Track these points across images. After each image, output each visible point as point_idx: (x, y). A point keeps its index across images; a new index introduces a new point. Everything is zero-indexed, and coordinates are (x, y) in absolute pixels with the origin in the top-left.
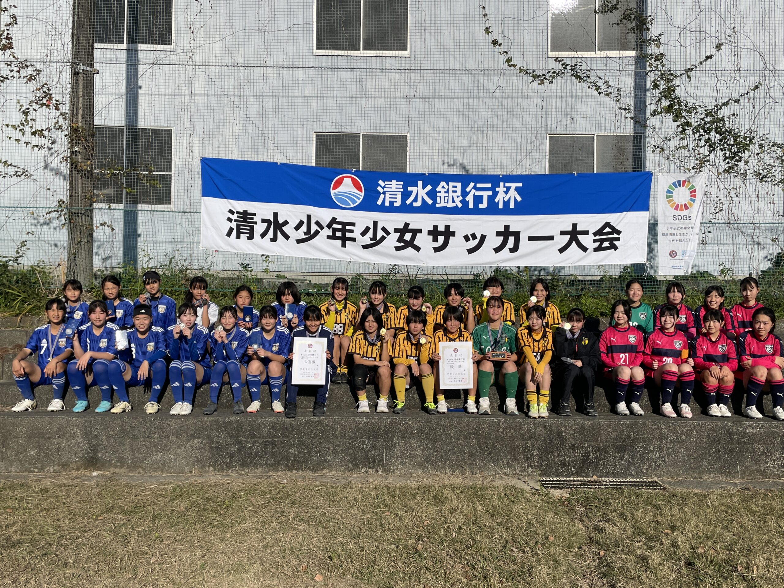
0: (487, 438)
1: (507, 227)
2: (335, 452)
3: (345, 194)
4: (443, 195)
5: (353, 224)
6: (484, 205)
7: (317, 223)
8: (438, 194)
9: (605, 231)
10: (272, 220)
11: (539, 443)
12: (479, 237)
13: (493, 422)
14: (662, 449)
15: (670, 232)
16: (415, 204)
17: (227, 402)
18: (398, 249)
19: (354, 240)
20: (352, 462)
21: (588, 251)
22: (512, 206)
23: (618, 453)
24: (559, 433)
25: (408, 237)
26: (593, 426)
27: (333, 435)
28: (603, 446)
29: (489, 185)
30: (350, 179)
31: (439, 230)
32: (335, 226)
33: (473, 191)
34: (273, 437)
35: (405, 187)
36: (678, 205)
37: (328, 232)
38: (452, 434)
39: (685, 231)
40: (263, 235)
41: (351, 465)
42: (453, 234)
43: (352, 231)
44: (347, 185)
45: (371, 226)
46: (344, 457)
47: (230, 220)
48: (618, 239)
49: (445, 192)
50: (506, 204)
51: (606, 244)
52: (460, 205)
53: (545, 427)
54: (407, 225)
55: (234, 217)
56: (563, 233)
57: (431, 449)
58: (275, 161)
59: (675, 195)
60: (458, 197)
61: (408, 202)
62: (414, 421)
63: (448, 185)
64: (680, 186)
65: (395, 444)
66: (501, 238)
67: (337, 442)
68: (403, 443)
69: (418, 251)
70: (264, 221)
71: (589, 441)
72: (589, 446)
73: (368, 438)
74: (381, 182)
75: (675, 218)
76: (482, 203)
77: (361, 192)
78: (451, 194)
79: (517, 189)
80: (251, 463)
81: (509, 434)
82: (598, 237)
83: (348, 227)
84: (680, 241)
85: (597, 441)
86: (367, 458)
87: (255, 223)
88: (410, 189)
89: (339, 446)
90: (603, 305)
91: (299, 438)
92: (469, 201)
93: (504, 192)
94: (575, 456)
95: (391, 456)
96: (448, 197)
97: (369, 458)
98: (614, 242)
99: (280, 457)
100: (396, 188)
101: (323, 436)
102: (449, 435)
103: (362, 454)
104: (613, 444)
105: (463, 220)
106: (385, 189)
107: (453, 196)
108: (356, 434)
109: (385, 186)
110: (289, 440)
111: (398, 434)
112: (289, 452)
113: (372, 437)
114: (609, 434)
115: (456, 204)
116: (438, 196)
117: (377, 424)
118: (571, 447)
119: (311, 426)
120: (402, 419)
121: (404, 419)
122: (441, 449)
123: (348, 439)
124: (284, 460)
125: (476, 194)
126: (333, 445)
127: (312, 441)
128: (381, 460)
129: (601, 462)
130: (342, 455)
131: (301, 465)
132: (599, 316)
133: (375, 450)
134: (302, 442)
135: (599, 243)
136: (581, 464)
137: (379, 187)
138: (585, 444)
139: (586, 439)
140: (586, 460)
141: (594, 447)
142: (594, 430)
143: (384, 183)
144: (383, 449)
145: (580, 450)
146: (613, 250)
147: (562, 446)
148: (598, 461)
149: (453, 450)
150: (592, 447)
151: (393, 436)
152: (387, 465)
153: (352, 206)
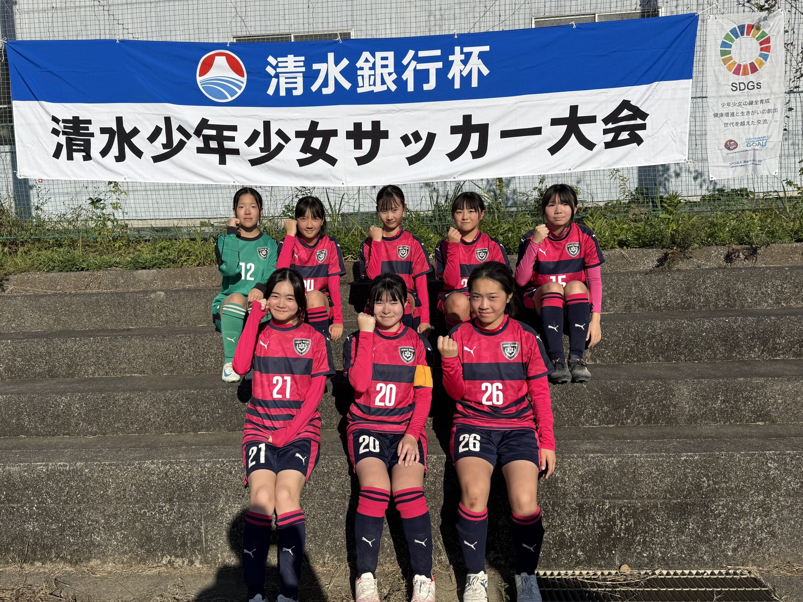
1: (467, 118)
2: (109, 529)
3: (219, 82)
4: (366, 72)
5: (234, 128)
6: (430, 86)
7: (181, 129)
8: (359, 72)
9: (622, 115)
10: (115, 128)
12: (424, 136)
14: (767, 511)
15: (724, 111)
16: (325, 91)
18: (302, 163)
19: (236, 152)
20: (142, 547)
21: (595, 149)
22: (475, 83)
23: (674, 520)
25: (317, 143)
26: (621, 467)
27: (102, 497)
28: (643, 505)
29: (438, 53)
30: (224, 58)
31: (363, 129)
32: (206, 132)
33: (414, 63)
35: (308, 64)
36: (739, 66)
37: (196, 142)
38: (333, 489)
39: (750, 108)
40: (104, 152)
41: (141, 552)
42: (385, 135)
43: (232, 139)
44: (220, 67)
45: (261, 130)
46: (126, 536)
47: (55, 132)
48: (643, 127)
49: (370, 69)
50: (466, 80)
51: (624, 135)
52: (393, 88)
54: (314, 124)
55: (61, 127)
56: (555, 122)
58: (113, 38)
59: (734, 50)
60: (390, 74)
61: (314, 88)
63: (374, 56)
64: (742, 34)
65: (223, 510)
66: (459, 137)
67: (110, 510)
69: (333, 165)
70: (103, 131)
71: (614, 497)
72: (612, 507)
73: (171, 501)
74: (271, 59)
75: (735, 87)
76: (427, 82)
77: (243, 76)
78: (379, 70)
79: (481, 55)
82: (610, 126)
83: (226, 133)
84: (743, 124)
85: (631, 497)
86: (170, 539)
87: (92, 135)
88: (315, 66)
89: (115, 516)
90: (622, 229)
91: (39, 503)
92: (407, 79)
93: (461, 61)
94: (584, 527)
95: (217, 534)
96: (374, 75)
97: (173, 538)
98: (636, 132)
99: (8, 537)
100: (295, 67)
101: (83, 499)
102: (328, 491)
103: (159, 530)
104: (664, 503)
105: (399, 112)
106: (277, 69)
107: (382, 74)
108: (145, 493)
109: (277, 64)
110: (21, 507)
111: (226, 491)
112: (24, 529)
113: (177, 498)
114: (655, 482)
115: (388, 86)
116: (360, 75)
117: (186, 473)
118: (575, 510)
119: (59, 481)
120: (234, 462)
121: (238, 461)
122: (314, 518)
123: (130, 503)
124: (16, 544)
125: (417, 68)
126: (104, 515)
127: (63, 509)
128: (197, 541)
129: (638, 538)
130: (122, 533)
131: (48, 552)
132: (617, 246)
133: (184, 523)
134: (46, 510)
135: (613, 134)
136: (596, 542)
137: (269, 66)
138: (604, 504)
139: (607, 493)
140: (606, 534)
141: (623, 509)
142: (625, 475)
143: (277, 60)
144: (200, 521)
145: (593, 515)
146: (635, 144)
147: (556, 509)
148: (633, 536)
149: (335, 518)
150: (620, 509)
151: (217, 497)
152: (211, 550)
153: (230, 99)
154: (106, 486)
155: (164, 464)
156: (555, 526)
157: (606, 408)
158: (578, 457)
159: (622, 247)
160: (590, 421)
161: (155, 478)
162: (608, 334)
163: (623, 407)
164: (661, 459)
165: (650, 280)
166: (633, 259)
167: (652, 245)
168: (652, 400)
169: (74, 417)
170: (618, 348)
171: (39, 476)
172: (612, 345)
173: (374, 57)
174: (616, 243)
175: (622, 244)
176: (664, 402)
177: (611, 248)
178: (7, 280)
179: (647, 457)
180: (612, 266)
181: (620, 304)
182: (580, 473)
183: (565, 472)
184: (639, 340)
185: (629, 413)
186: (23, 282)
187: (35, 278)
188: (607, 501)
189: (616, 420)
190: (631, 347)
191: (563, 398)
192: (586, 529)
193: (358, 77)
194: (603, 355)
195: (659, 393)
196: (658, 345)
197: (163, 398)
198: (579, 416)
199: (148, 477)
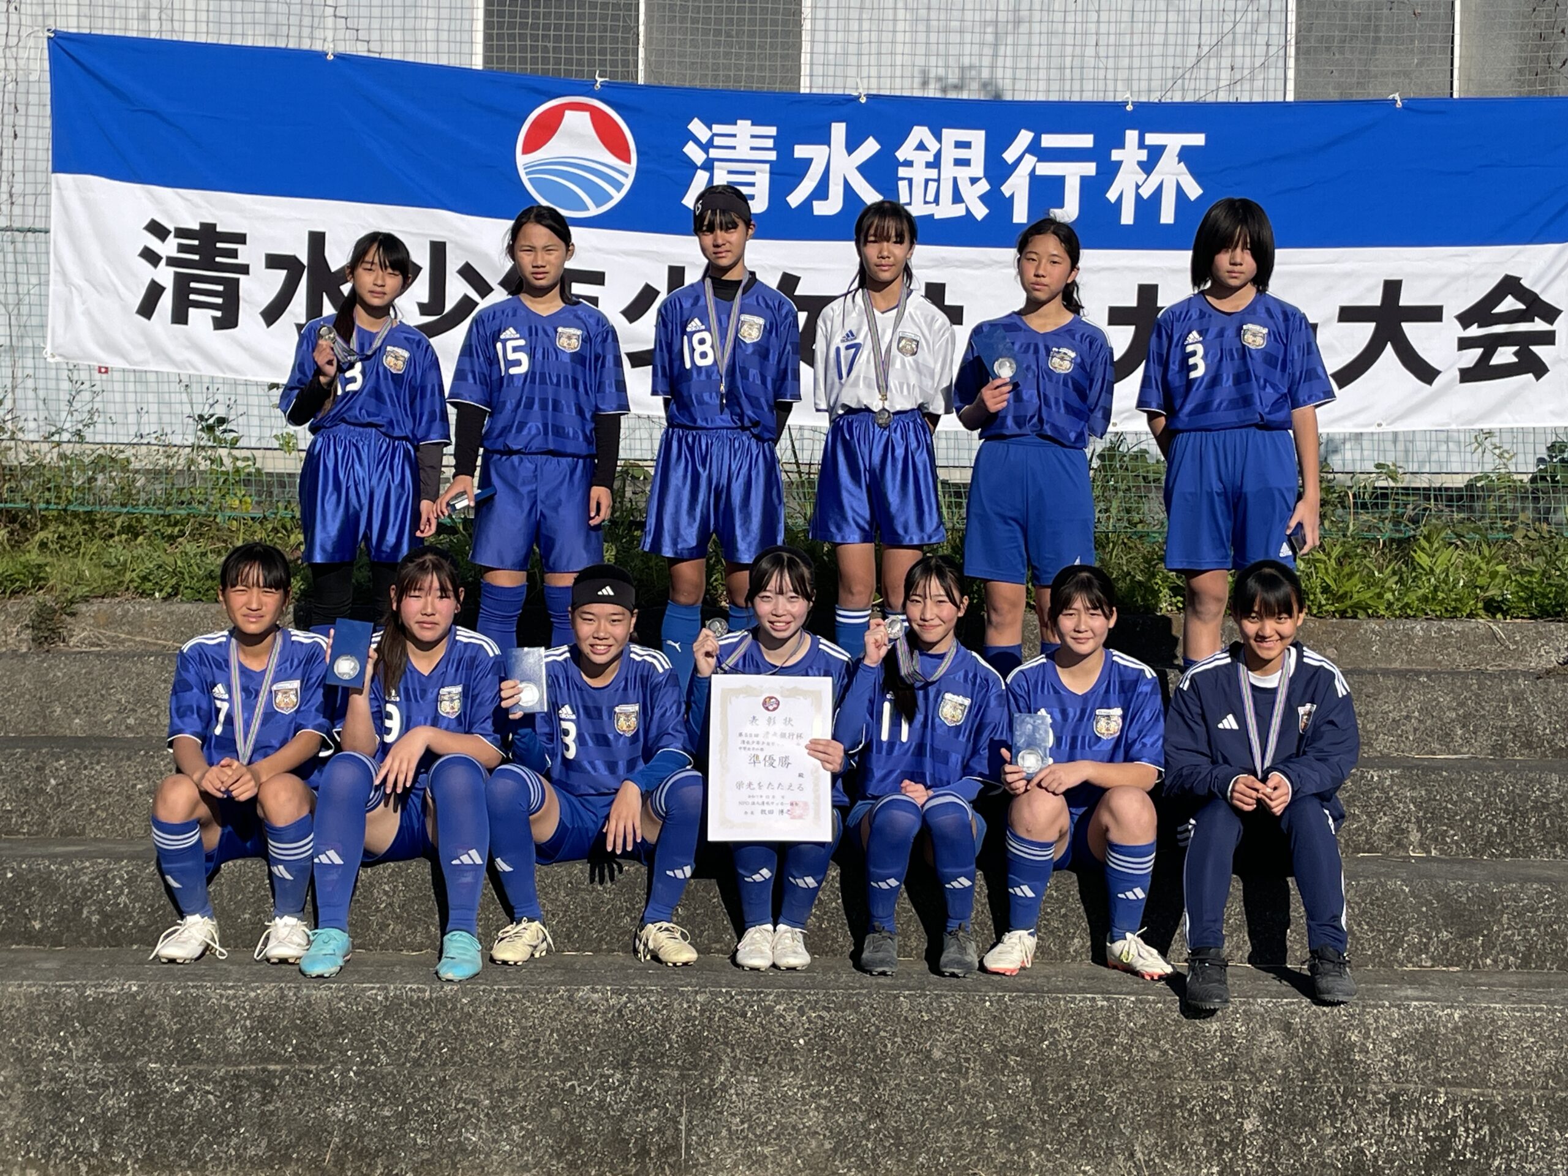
0: (1068, 1070)
1: (1148, 293)
2: (499, 1118)
3: (569, 168)
4: (919, 173)
5: (596, 278)
6: (1067, 212)
7: (468, 272)
8: (902, 172)
9: (1500, 309)
10: (304, 259)
11: (1264, 1088)
13: (1093, 1008)
16: (821, 208)
17: (101, 924)
20: (560, 1156)
21: (1438, 381)
22: (1167, 216)
24: (1341, 1052)
26: (1468, 1026)
27: (491, 1052)
28: (1507, 1101)
29: (1086, 141)
30: (586, 116)
33: (1030, 160)
34: (263, 1060)
35: (783, 145)
38: (937, 1054)
40: (272, 314)
44: (576, 137)
45: (661, 285)
46: (530, 1134)
47: (150, 256)
48: (1548, 338)
49: (929, 165)
50: (1148, 207)
51: (1505, 355)
52: (980, 212)
53: (1287, 1027)
54: (789, 281)
55: (169, 248)
56: (1348, 314)
57: (857, 1108)
58: (318, 47)
60: (974, 181)
61: (795, 199)
62: (798, 1001)
63: (939, 138)
65: (724, 1087)
66: (1129, 333)
67: (505, 1080)
68: (751, 1084)
70: (274, 261)
71: (1454, 1083)
72: (1451, 1102)
73: (625, 1065)
74: (697, 127)
76: (1061, 204)
77: (628, 161)
78: (948, 170)
79: (1186, 155)
80: (180, 1154)
81: (1154, 1055)
82: (1474, 331)
83: (579, 288)
85: (1483, 1083)
86: (617, 1141)
87: (244, 269)
88: (801, 151)
89: (513, 1093)
90: (1493, 575)
91: (363, 1063)
92: (1012, 196)
93: (1140, 164)
94: (1398, 1137)
95: (709, 1133)
96: (938, 180)
97: (624, 1139)
98: (1533, 348)
99: (290, 1133)
100: (752, 149)
101: (452, 1057)
102: (928, 1057)
103: (598, 1124)
104: (1543, 1096)
105: (990, 265)
106: (711, 151)
107: (955, 179)
108: (576, 1049)
109: (711, 140)
110: (324, 1071)
111: (733, 1051)
112: (325, 1116)
113: (637, 1061)
114: (1528, 1056)
115: (967, 209)
116: (903, 179)
117: (658, 1012)
118: (1384, 1104)
119: (408, 1021)
120: (751, 994)
121: (759, 993)
122: (898, 1108)
123: (546, 1068)
124: (305, 1146)
125: (1038, 172)
126: (491, 1091)
127: (411, 1077)
128: (670, 1147)
129: (1496, 1163)
130: (522, 1128)
131: (369, 1165)
132: (1481, 612)
133: (649, 1109)
134: (374, 1078)
135: (1480, 351)
136: (1420, 1168)
137: (691, 143)
138: (1436, 1095)
139: (1443, 1074)
140: (1439, 1153)
141: (1471, 1107)
142: (1474, 1041)
143: (711, 129)
144: (679, 1107)
145: (1417, 1115)
146: (1530, 376)
147: (1350, 1102)
148: (1487, 1158)
149: (939, 1111)
150: (1465, 1106)
151: (716, 1060)
152: (695, 1166)
153: (593, 211)
154: (499, 1032)
155: (618, 993)
156: (1348, 1135)
157: (1445, 935)
158: (1391, 1005)
159: (1494, 616)
160: (1415, 959)
161: (599, 1019)
162: (1455, 797)
163: (1479, 932)
164: (1538, 1014)
165: (1546, 690)
166: (1516, 643)
167: (1558, 614)
168: (1532, 920)
169: (377, 910)
170: (1473, 826)
171: (368, 1010)
172: (1462, 820)
173: (939, 140)
174: (1480, 605)
175: (1493, 607)
176: (1555, 927)
177: (1468, 616)
178: (73, 614)
179: (1513, 1010)
180: (1471, 656)
181: (1482, 737)
182: (1394, 1035)
183: (1368, 1033)
184: (1515, 812)
185: (1488, 945)
186: (111, 622)
187: (143, 614)
188: (1442, 1090)
189: (1464, 957)
190: (1500, 826)
191: (1364, 912)
192: (1403, 1142)
193: (900, 183)
194: (1443, 839)
195: (1546, 908)
196: (1552, 823)
197: (566, 879)
198: (1394, 948)
199: (585, 1017)
